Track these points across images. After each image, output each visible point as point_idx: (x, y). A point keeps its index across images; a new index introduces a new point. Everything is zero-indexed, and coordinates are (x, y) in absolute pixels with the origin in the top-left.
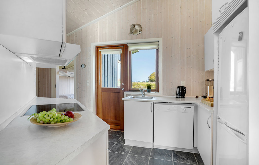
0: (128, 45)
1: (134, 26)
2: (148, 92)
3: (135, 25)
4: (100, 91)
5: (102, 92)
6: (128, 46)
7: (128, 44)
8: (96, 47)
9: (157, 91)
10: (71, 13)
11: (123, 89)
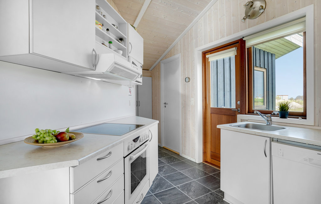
0: (244, 39)
1: (251, 4)
2: (281, 118)
3: (252, 2)
4: (209, 112)
5: (211, 114)
6: (245, 41)
7: (243, 37)
8: (202, 52)
9: (303, 115)
10: (165, 18)
11: (238, 110)
